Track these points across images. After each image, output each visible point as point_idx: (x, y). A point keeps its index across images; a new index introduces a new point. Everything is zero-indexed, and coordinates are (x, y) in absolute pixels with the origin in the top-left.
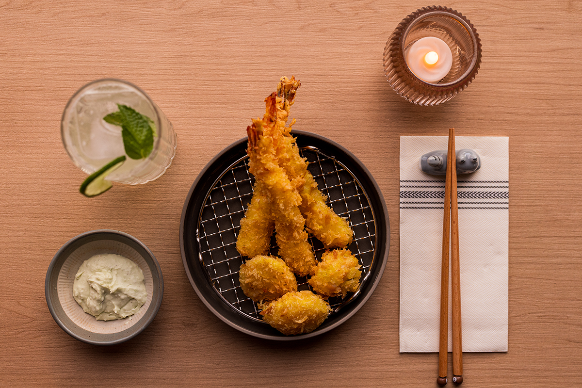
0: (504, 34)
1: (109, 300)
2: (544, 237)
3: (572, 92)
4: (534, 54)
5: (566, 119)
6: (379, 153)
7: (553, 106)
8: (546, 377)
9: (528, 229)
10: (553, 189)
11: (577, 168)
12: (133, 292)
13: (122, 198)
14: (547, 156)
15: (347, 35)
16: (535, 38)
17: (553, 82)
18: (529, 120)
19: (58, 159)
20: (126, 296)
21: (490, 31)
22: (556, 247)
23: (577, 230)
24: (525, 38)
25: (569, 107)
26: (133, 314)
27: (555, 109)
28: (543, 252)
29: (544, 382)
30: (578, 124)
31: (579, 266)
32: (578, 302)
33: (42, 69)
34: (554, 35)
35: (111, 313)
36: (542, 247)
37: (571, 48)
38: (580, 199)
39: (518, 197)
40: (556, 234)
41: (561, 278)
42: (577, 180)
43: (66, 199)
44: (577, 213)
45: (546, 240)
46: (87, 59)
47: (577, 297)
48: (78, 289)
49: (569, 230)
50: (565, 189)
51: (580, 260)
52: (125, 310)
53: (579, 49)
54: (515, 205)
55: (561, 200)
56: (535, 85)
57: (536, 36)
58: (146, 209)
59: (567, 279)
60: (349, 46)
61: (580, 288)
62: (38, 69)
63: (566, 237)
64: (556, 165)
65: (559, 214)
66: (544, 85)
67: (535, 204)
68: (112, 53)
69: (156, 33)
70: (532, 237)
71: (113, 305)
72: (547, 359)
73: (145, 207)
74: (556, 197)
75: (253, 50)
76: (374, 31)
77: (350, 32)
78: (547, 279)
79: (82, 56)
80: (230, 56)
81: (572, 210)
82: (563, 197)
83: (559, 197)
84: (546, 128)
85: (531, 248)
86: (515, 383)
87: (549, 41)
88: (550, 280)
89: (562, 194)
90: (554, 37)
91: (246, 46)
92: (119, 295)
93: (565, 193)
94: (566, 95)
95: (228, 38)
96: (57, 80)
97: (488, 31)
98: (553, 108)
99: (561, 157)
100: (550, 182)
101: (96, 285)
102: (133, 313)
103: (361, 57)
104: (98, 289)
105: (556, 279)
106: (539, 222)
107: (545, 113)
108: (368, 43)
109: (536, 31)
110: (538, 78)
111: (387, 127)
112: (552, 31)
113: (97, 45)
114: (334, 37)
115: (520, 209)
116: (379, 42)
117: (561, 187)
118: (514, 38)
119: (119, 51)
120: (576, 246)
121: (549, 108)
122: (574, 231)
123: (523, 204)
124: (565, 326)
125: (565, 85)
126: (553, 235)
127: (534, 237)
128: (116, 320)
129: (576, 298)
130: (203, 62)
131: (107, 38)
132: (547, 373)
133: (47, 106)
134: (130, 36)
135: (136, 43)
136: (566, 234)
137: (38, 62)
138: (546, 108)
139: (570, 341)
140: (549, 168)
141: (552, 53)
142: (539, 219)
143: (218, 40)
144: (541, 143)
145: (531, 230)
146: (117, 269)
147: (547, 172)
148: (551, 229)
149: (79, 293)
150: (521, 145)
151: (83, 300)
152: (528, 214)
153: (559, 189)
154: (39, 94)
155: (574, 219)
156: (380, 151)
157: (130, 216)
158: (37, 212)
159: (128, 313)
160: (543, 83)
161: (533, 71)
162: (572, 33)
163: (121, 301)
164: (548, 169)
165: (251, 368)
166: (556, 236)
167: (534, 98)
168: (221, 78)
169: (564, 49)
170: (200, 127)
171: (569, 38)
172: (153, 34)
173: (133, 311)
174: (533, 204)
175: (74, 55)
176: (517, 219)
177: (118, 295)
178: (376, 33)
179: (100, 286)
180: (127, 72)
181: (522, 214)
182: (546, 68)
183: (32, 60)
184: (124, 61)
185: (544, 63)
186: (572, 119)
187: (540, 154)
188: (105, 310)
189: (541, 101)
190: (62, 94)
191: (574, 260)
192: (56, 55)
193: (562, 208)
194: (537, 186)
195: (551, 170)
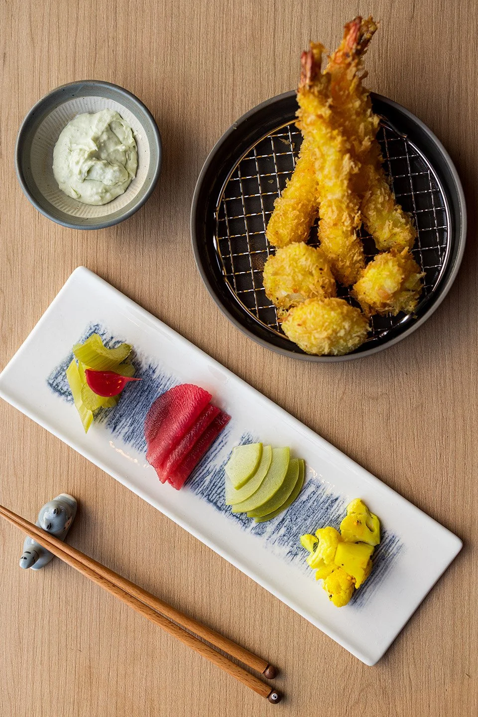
0: (11, 105)
1: (109, 155)
2: (275, 52)
3: (87, 15)
4: (37, 65)
5: (121, 23)
6: (163, 268)
7: (104, 41)
8: (460, 49)
9: (264, 72)
10: (212, 40)
11: (185, 8)
12: (101, 124)
13: (218, 602)
14: (169, 48)
15: (11, 309)
16: (16, 64)
17: (74, 40)
18: (121, 71)
19: (167, 683)
20: (105, 133)
21: (8, 123)
22: (288, 36)
23: (265, 8)
24: (17, 77)
25: (105, 19)
26: (131, 129)
27: (108, 37)
28: (294, 52)
29: (467, 51)
30: (128, 7)
31: (313, 5)
32: (361, 6)
33: (51, 702)
34: (13, 38)
35: (127, 158)
36: (288, 54)
37: (30, 17)
38: (226, 3)
39: (222, 86)
40: (271, 35)
41: (330, 29)
42: (200, 8)
43: (219, 674)
44: (244, 8)
45: (279, 49)
46: (39, 643)
47: (354, 8)
48: (92, 196)
49: (266, 19)
50: (213, 24)
51: (306, 5)
52: (124, 138)
53: (30, 6)
54: (233, 90)
55: (227, 29)
56: (77, 64)
57: (14, 63)
58: (232, 572)
59: (330, 21)
60: (25, 305)
61: (342, 4)
62: (51, 706)
63: (275, 23)
64: (180, 37)
65: (245, 32)
66: (77, 52)
67: (232, 64)
68: (32, 612)
69: (6, 554)
70: (275, 68)
71: (115, 151)
72: (436, 48)
73: (230, 573)
74: (222, 36)
75: (29, 430)
76: (5, 273)
77: (7, 304)
78: (330, 48)
79: (35, 649)
80: (36, 460)
81: (240, 14)
82: (223, 26)
83: (223, 32)
84: (132, 49)
85: (289, 68)
86: (466, 89)
87: (21, 46)
88: (331, 44)
89: (219, 28)
90: (15, 39)
91: (23, 440)
92: (102, 141)
93: (218, 25)
94: (90, 23)
95: (14, 462)
96: (66, 682)
97: (7, 125)
98: (106, 40)
99: (170, 29)
100: (203, 44)
101: (84, 166)
102: (129, 129)
103: (40, 290)
104: (90, 163)
105: (330, 35)
106: (255, 58)
107: (113, 51)
108: (22, 282)
109: (7, 63)
110: (68, 61)
111: (129, 257)
112: (7, 41)
113: (21, 631)
114: (14, 326)
115: (238, 83)
116: (20, 267)
117: (209, 30)
118: (17, 91)
119: (30, 603)
120: (286, 10)
121: (107, 45)
122: (268, 12)
123: (231, 80)
124: (392, 24)
125: (77, 25)
126: (272, 39)
127: (275, 65)
128: (137, 153)
129: (356, 9)
130: (43, 495)
131: (13, 617)
132: (455, 48)
133: (99, 696)
134: (11, 587)
135: (20, 581)
136: (272, 22)
137: (42, 707)
138: (106, 49)
139: (413, 17)
140: (185, 46)
141: (36, 41)
142: (252, 58)
143: (16, 474)
144: (152, 55)
145: (265, 68)
146: (71, 143)
147: (189, 48)
148: (264, 43)
149: (97, 193)
150: (154, 82)
151: (107, 191)
152: (244, 73)
153: (212, 32)
154: (83, 706)
155: (251, 12)
156: (161, 266)
157: (241, 593)
158: (235, 712)
159: (128, 136)
160: (75, 53)
161: (58, 67)
162: (10, 16)
163: (111, 141)
164: (187, 47)
165: (442, 437)
166: (274, 36)
167: (94, 65)
168: (65, 472)
169: (31, 25)
170: (128, 500)
171: (17, 20)
172: (8, 558)
173: (126, 128)
174: (232, 67)
175: (34, 661)
176: (251, 87)
177: (102, 143)
178: (9, 270)
179: (86, 160)
180: (56, 593)
181: (244, 81)
182: (55, 50)
183: (40, 715)
184: (41, 597)
185: (48, 51)
186: (122, 15)
187: (167, 57)
188: (121, 163)
189: (97, 55)
190: (84, 677)
191: (306, 12)
192: (33, 684)
193: (237, 28)
194: (208, 61)
195: (187, 42)
